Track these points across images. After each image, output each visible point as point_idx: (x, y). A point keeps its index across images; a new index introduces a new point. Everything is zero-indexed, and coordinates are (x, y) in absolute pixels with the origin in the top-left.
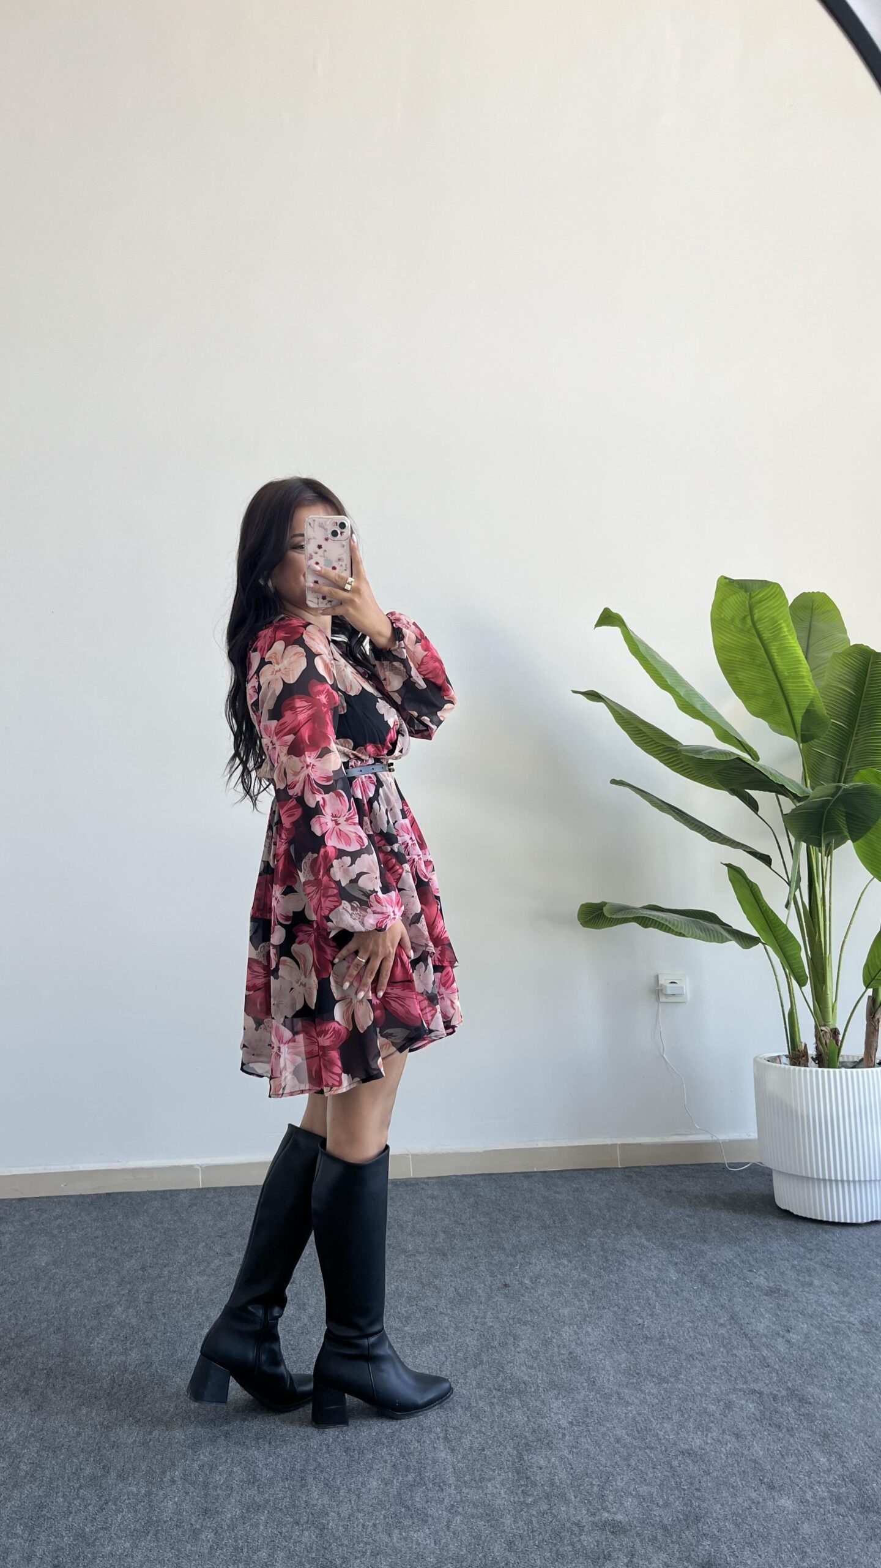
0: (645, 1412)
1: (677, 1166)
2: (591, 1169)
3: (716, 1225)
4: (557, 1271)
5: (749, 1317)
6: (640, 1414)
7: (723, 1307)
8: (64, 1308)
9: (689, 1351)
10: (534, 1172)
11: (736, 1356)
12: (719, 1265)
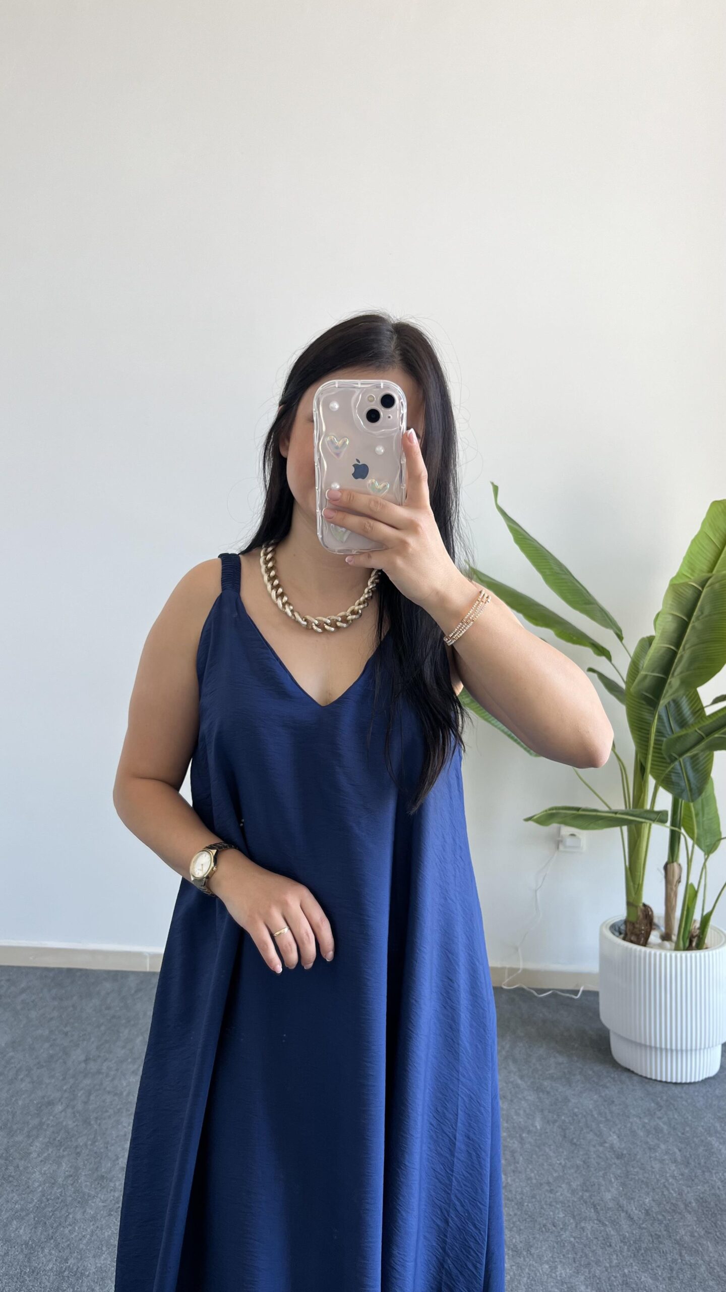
9: (542, 1220)
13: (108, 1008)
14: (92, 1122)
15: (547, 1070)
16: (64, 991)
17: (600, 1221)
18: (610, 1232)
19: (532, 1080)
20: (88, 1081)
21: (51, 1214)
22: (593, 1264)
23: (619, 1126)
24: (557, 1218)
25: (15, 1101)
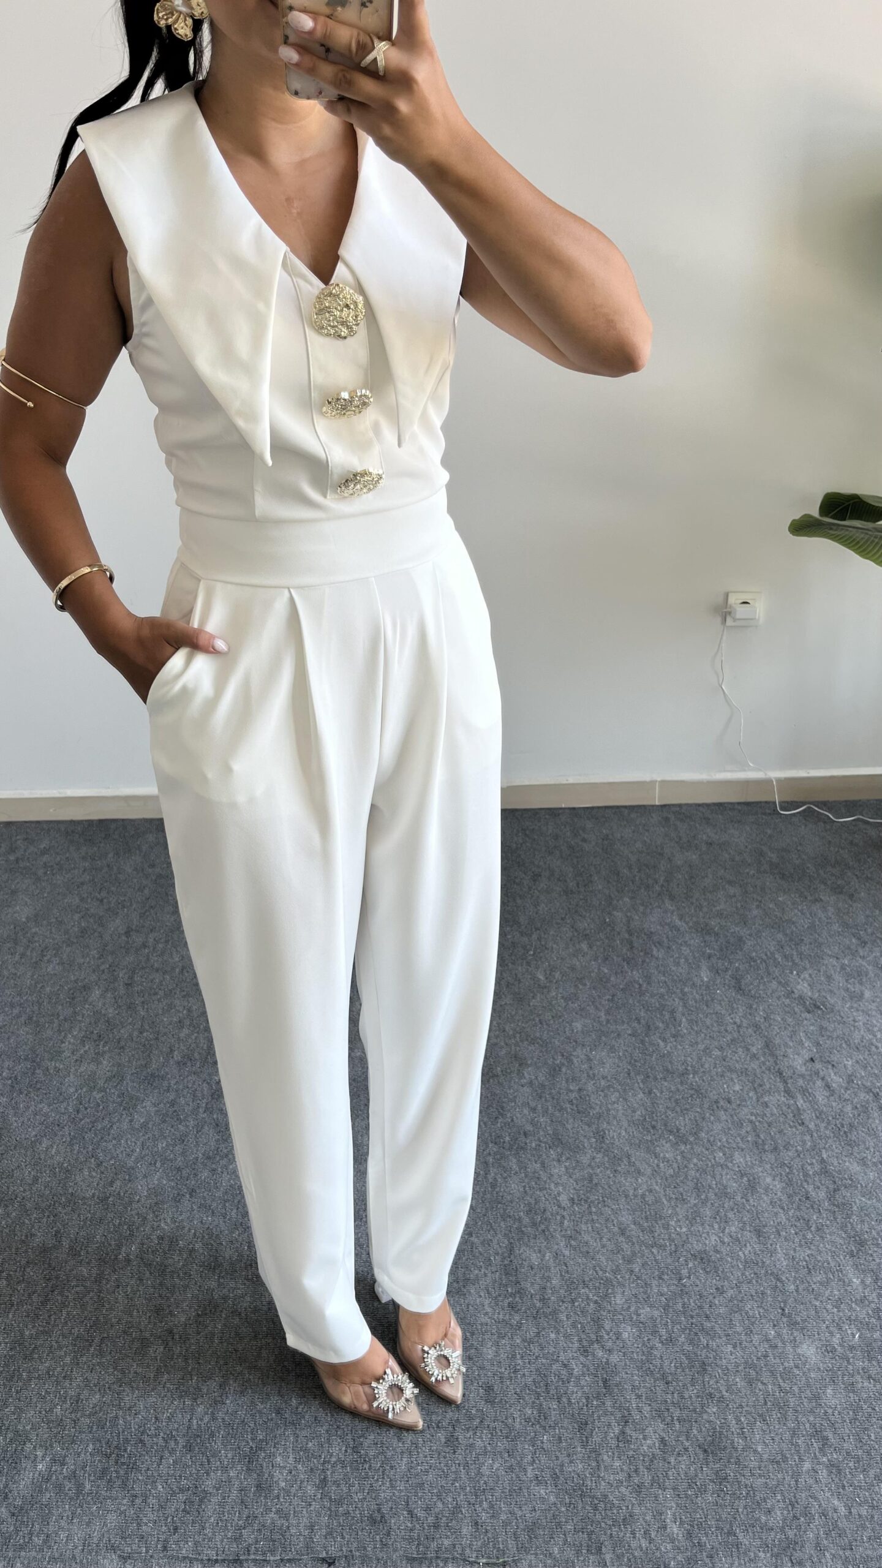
0: (657, 1188)
1: (720, 806)
2: (625, 807)
3: (760, 899)
4: (575, 961)
5: (786, 1045)
6: (651, 1191)
7: (757, 1027)
8: (39, 986)
9: (713, 1095)
10: (561, 809)
11: (767, 1106)
12: (759, 962)
13: (153, 866)
14: (139, 1008)
15: (715, 906)
16: (95, 849)
17: (788, 1095)
18: (802, 1105)
19: (694, 919)
20: (131, 958)
21: (90, 1126)
22: (781, 1148)
23: (810, 972)
24: (731, 1092)
25: (41, 988)
